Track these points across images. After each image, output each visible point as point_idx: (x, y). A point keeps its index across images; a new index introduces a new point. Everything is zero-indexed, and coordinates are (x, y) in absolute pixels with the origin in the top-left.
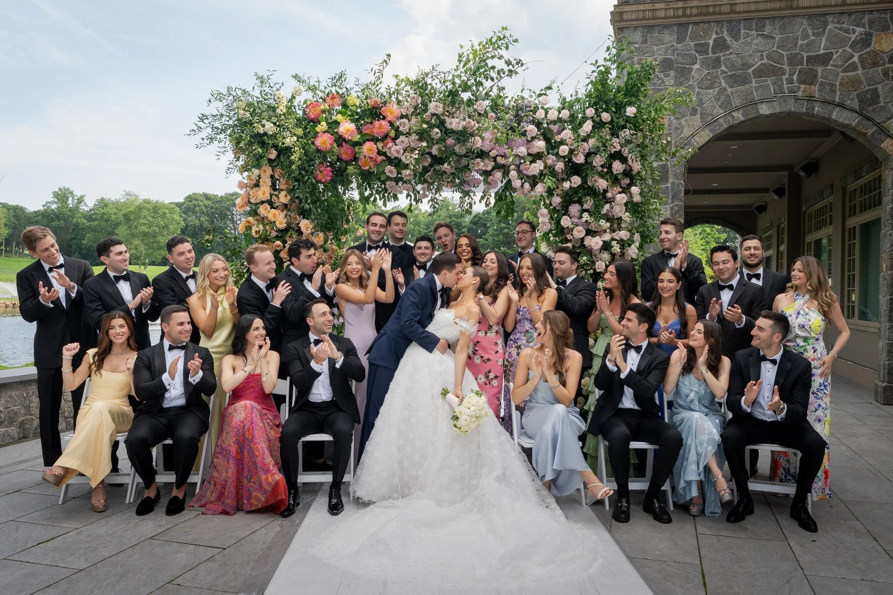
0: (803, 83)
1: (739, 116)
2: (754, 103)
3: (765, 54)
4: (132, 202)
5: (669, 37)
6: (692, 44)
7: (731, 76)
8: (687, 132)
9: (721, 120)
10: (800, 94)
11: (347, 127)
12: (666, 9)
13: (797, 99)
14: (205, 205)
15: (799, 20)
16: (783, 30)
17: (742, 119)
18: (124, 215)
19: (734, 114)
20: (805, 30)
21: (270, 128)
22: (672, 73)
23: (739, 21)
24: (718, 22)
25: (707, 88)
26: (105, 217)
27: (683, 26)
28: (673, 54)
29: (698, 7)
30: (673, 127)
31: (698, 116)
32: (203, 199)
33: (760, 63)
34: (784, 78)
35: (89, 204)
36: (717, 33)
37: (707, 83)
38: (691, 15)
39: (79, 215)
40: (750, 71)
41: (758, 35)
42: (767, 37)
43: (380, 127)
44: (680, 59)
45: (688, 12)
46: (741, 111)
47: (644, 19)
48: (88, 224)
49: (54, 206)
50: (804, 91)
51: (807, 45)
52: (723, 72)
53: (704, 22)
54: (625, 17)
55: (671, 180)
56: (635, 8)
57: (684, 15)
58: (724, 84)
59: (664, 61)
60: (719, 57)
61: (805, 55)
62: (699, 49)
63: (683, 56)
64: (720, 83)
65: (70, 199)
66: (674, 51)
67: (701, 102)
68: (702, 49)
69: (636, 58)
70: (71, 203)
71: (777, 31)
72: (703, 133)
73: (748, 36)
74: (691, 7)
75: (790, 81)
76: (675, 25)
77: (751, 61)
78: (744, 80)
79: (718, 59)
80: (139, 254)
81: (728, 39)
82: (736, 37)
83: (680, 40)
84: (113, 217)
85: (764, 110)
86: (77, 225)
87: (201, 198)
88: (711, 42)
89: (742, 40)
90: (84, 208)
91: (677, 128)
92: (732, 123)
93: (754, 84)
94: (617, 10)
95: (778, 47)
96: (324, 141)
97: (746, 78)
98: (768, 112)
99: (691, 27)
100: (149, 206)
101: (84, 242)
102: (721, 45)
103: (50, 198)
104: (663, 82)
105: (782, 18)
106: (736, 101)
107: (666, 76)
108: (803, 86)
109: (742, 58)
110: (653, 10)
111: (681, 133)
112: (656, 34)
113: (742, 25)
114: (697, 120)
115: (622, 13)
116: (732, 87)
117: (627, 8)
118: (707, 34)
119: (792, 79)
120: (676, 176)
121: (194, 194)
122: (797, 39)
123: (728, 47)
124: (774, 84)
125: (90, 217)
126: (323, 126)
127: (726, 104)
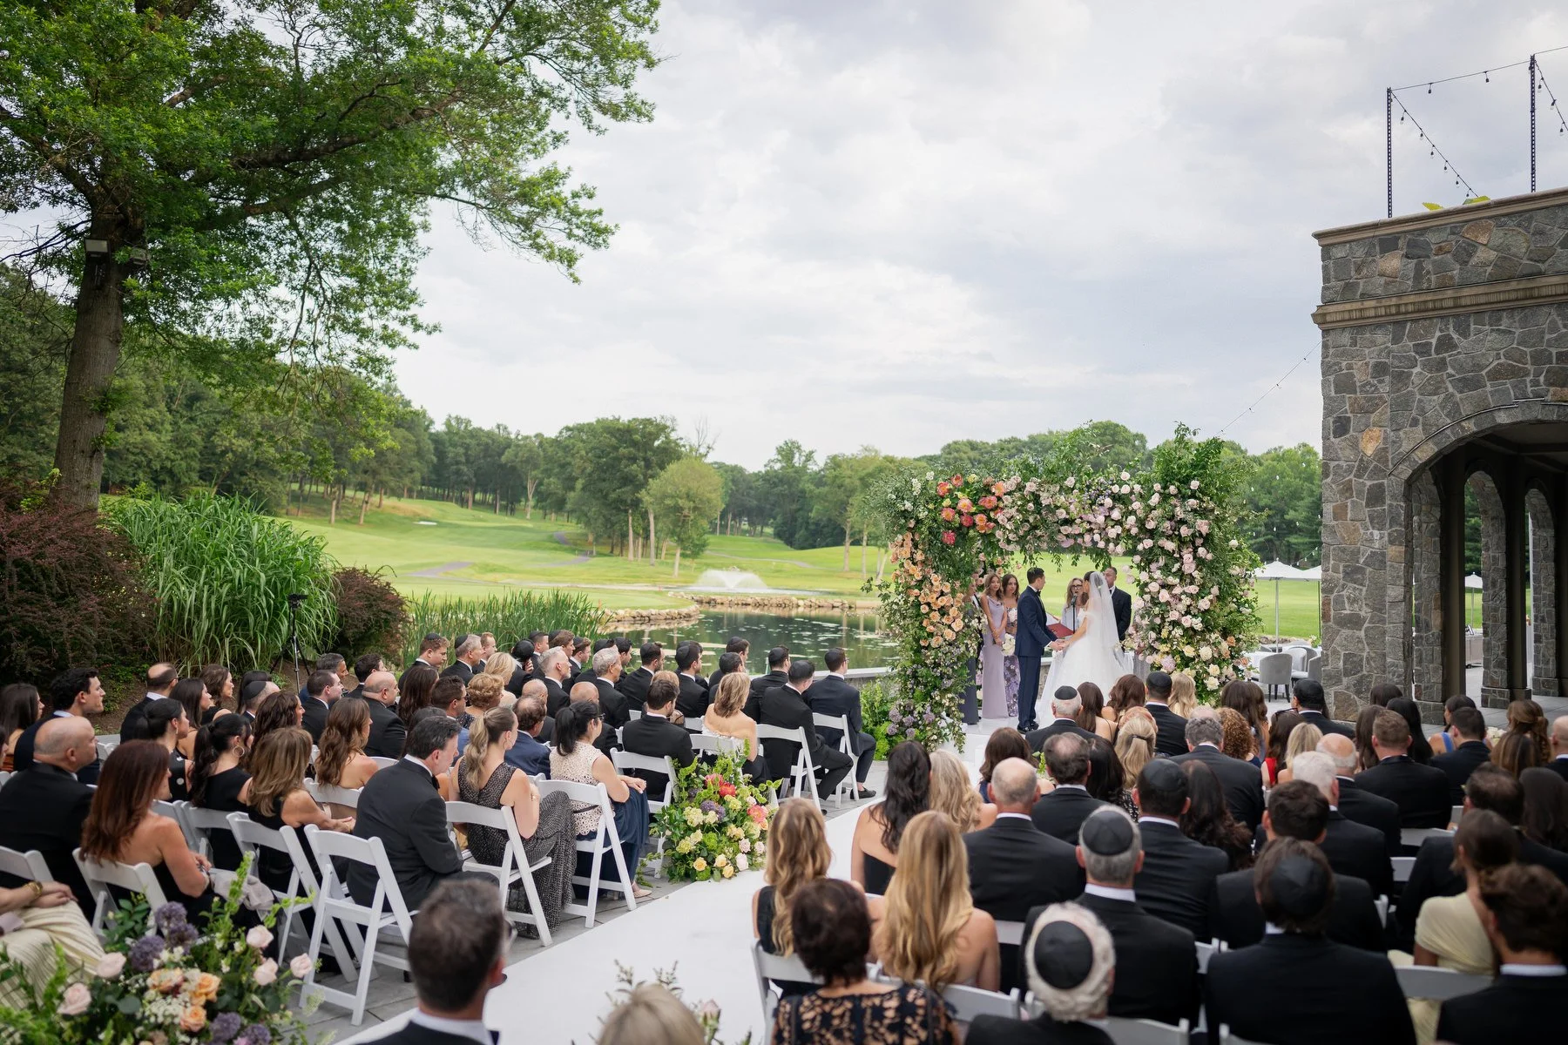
0: (1552, 385)
1: (1470, 427)
2: (1489, 411)
3: (1502, 352)
4: (873, 459)
5: (1382, 338)
6: (1411, 344)
7: (1459, 380)
8: (1406, 447)
9: (1448, 432)
10: (1549, 398)
11: (964, 502)
12: (1375, 308)
13: (1545, 404)
14: (969, 458)
15: (1546, 309)
16: (1524, 322)
17: (1475, 429)
18: (862, 479)
19: (1463, 424)
20: (1553, 322)
21: (908, 505)
22: (1387, 379)
23: (1468, 315)
24: (1442, 317)
25: (1430, 395)
26: (838, 482)
27: (1400, 324)
28: (1388, 357)
29: (1414, 303)
30: (1390, 440)
31: (1420, 427)
32: (968, 449)
33: (1496, 363)
34: (1528, 379)
35: (819, 463)
36: (1441, 331)
37: (1429, 388)
38: (1407, 313)
39: (806, 478)
40: (1484, 373)
41: (1492, 330)
42: (1504, 332)
43: (990, 501)
44: (1396, 362)
45: (1403, 309)
46: (1473, 421)
47: (1350, 320)
48: (817, 491)
49: (777, 466)
50: (1554, 395)
51: (1556, 340)
52: (1450, 376)
53: (1425, 319)
54: (1328, 318)
55: (1388, 502)
56: (1340, 308)
57: (1398, 313)
58: (1451, 390)
59: (1376, 365)
60: (1444, 358)
61: (1554, 351)
62: (1420, 350)
63: (1399, 358)
64: (1446, 389)
65: (797, 455)
66: (1389, 353)
67: (1423, 411)
68: (1423, 349)
69: (1344, 364)
70: (798, 461)
71: (1517, 324)
72: (1425, 447)
73: (1480, 332)
74: (1406, 304)
75: (1535, 383)
76: (1389, 323)
77: (1484, 362)
78: (1475, 384)
79: (1444, 359)
80: (878, 533)
81: (1455, 336)
82: (1464, 333)
83: (1396, 341)
84: (847, 481)
85: (1503, 418)
86: (803, 492)
87: (964, 448)
88: (1434, 341)
89: (1472, 338)
90: (813, 467)
91: (1394, 442)
92: (1461, 435)
93: (1489, 388)
94: (1321, 311)
95: (1519, 344)
96: (947, 514)
97: (1478, 381)
98: (1507, 421)
99: (1409, 325)
100: (891, 466)
101: (812, 515)
102: (1446, 344)
103: (774, 455)
104: (1376, 389)
105: (1523, 308)
106: (1466, 409)
107: (1380, 382)
108: (1552, 389)
109: (1473, 357)
110: (1361, 310)
111: (1400, 447)
112: (1368, 335)
113: (1472, 319)
114: (1419, 433)
115: (1324, 315)
116: (1461, 392)
117: (1331, 309)
118: (1429, 332)
119: (1538, 381)
120: (1393, 497)
121: (955, 443)
122: (1543, 332)
123: (1456, 346)
124: (1514, 387)
125: (819, 480)
126: (947, 502)
127: (1454, 412)
